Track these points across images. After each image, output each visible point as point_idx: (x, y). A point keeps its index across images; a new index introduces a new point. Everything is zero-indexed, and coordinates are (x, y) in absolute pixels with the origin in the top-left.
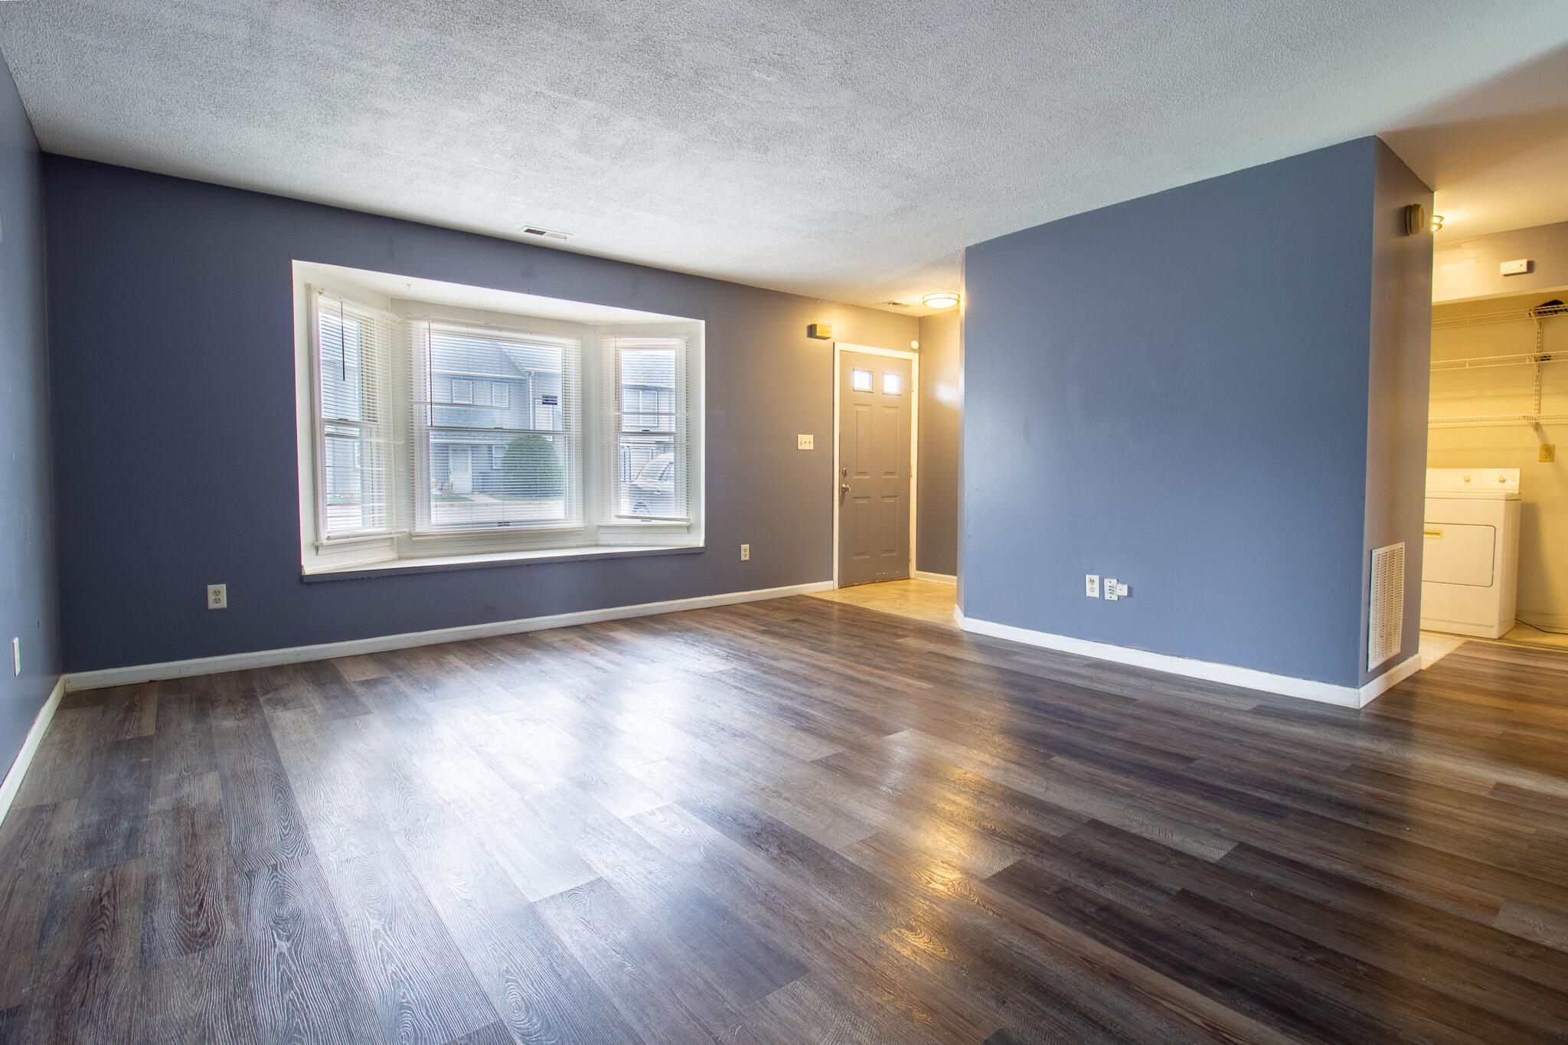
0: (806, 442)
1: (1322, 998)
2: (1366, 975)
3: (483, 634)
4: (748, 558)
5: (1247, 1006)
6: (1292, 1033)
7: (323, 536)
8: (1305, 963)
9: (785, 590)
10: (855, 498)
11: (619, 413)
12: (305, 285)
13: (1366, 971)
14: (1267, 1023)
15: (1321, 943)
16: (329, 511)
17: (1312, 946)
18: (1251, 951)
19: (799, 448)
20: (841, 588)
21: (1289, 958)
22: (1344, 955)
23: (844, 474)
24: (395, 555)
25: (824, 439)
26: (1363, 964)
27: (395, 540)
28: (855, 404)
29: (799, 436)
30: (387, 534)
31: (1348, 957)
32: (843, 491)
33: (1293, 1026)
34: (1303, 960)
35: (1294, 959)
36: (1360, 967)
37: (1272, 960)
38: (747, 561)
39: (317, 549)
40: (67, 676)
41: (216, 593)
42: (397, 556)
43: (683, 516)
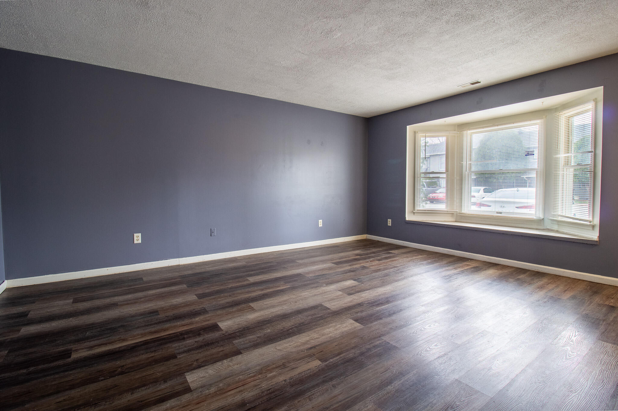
1: (106, 362)
2: (99, 378)
5: (123, 348)
6: (107, 351)
7: (416, 208)
8: (120, 367)
12: (414, 132)
13: (100, 379)
14: (115, 349)
15: (120, 376)
17: (122, 373)
18: (137, 359)
21: (125, 365)
22: (110, 378)
26: (102, 380)
27: (455, 214)
31: (108, 378)
33: (109, 352)
34: (121, 368)
35: (123, 366)
36: (103, 378)
37: (129, 361)
39: (414, 213)
40: (367, 235)
41: (389, 221)
42: (455, 220)
43: (591, 219)
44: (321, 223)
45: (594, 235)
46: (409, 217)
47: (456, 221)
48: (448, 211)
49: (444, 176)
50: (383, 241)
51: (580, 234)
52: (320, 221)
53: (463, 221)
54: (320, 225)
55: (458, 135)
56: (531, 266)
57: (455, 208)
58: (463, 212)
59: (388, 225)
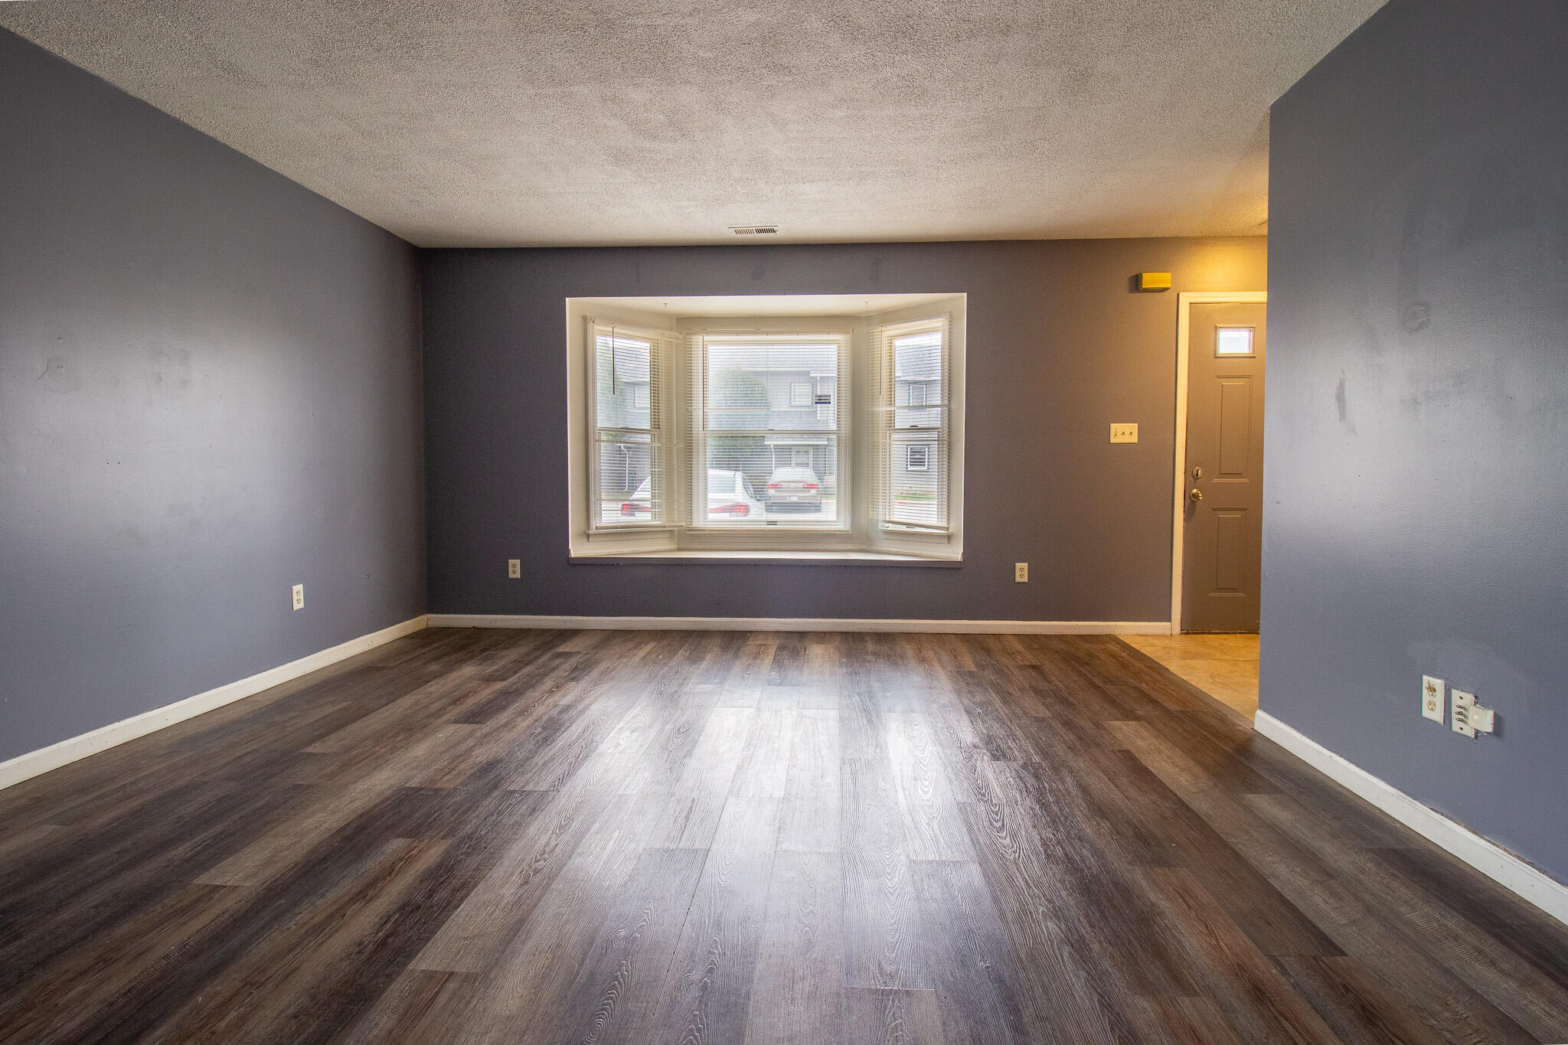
0: (1124, 433)
3: (711, 628)
4: (1025, 579)
7: (594, 524)
9: (1086, 626)
10: (1215, 510)
11: (892, 409)
12: (583, 317)
16: (603, 506)
19: (1112, 440)
20: (1188, 633)
23: (1191, 477)
24: (674, 546)
25: (1158, 429)
27: (676, 533)
28: (1219, 377)
29: (1112, 425)
30: (662, 527)
32: (1191, 502)
38: (1024, 583)
39: (588, 536)
40: (429, 615)
41: (514, 566)
42: (676, 547)
43: (944, 524)
44: (301, 596)
45: (955, 552)
46: (578, 549)
47: (679, 550)
48: (665, 527)
49: (647, 438)
50: (494, 626)
51: (924, 553)
52: (298, 589)
53: (695, 547)
54: (299, 604)
55: (677, 341)
56: (863, 623)
57: (676, 519)
58: (695, 525)
59: (511, 575)
